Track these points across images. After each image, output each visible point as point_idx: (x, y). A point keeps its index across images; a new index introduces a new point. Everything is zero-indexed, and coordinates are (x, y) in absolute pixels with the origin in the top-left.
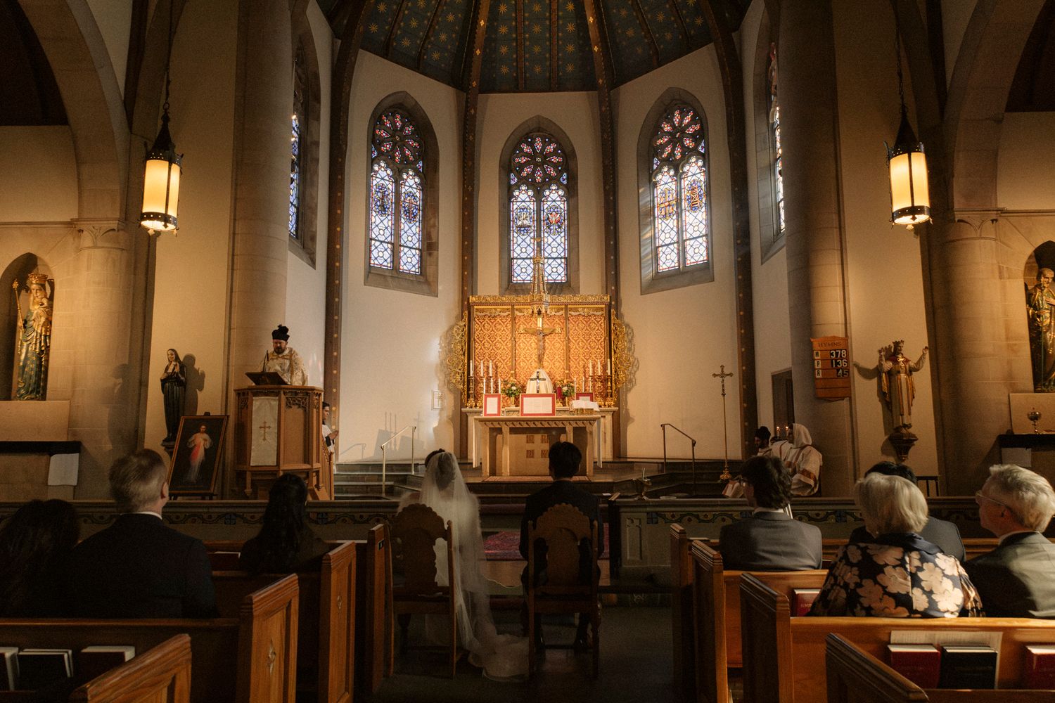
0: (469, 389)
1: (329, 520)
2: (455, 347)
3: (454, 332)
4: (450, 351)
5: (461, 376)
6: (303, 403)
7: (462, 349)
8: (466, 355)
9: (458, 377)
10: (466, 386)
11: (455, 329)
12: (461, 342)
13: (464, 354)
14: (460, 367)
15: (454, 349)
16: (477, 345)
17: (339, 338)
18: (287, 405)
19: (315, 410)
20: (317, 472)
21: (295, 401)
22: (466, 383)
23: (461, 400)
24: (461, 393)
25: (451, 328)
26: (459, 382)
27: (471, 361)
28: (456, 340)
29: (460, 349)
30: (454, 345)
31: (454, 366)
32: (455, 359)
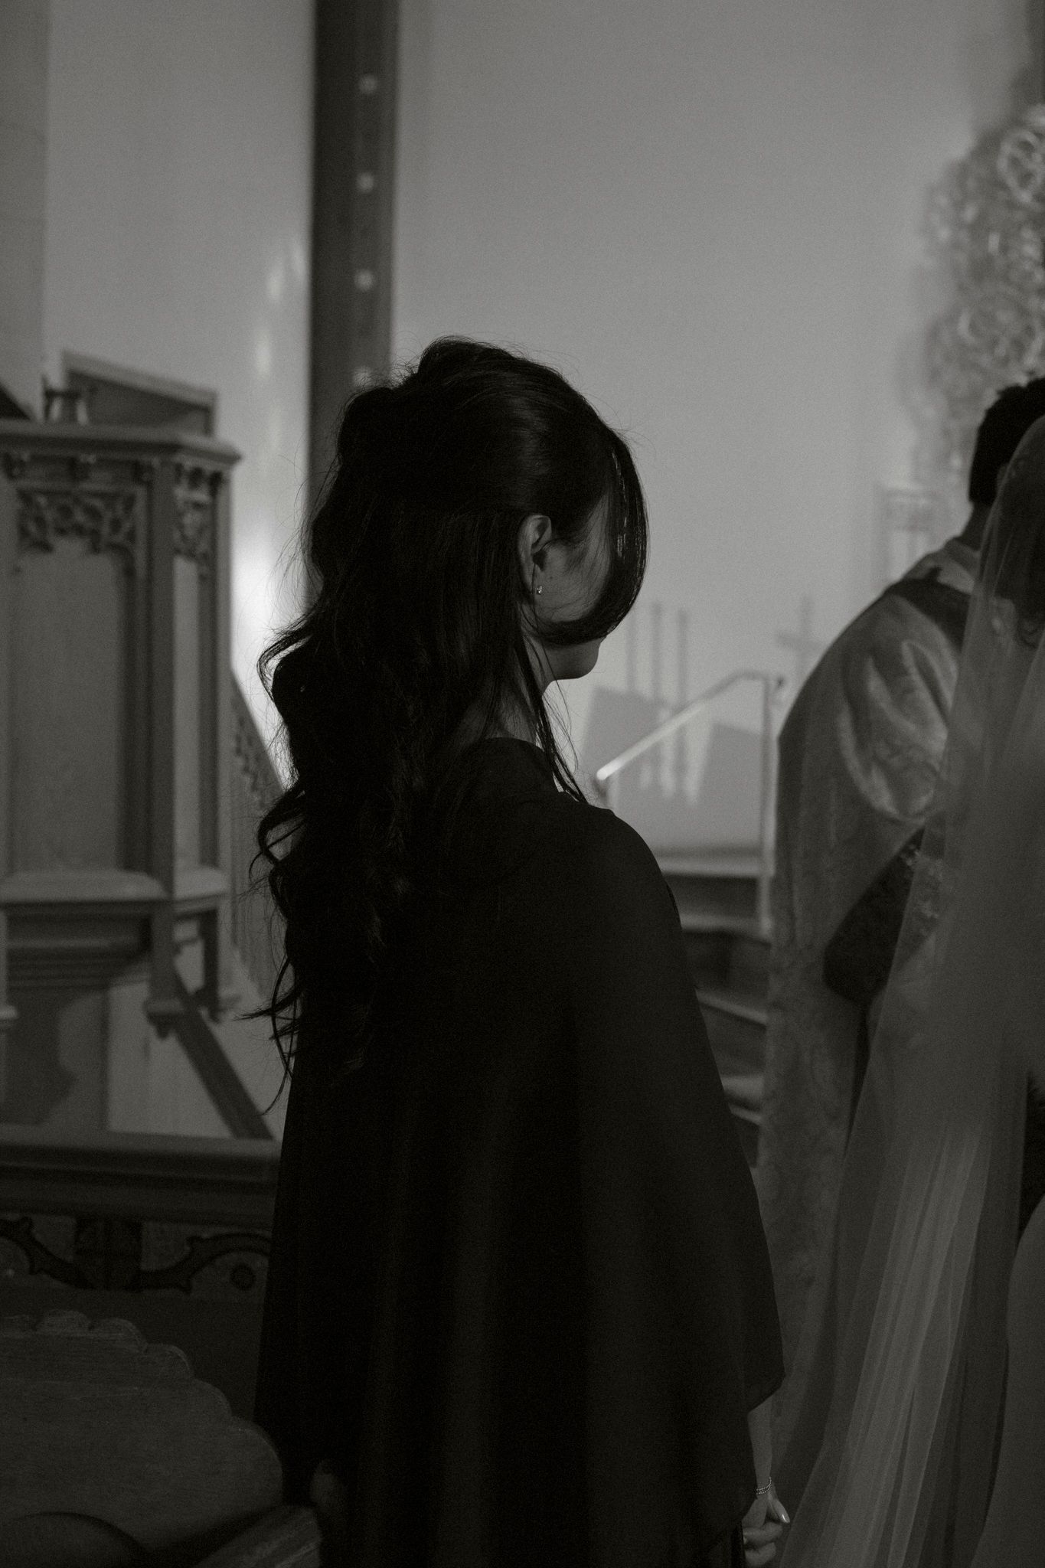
1: (150, 1263)
2: (1004, 249)
3: (1003, 164)
4: (981, 270)
6: (116, 525)
11: (1007, 148)
15: (1000, 261)
17: (383, 199)
18: (23, 532)
19: (185, 572)
20: (207, 920)
21: (66, 512)
25: (987, 145)
28: (1012, 205)
29: (1031, 259)
30: (1005, 236)
31: (1001, 351)
32: (1005, 317)
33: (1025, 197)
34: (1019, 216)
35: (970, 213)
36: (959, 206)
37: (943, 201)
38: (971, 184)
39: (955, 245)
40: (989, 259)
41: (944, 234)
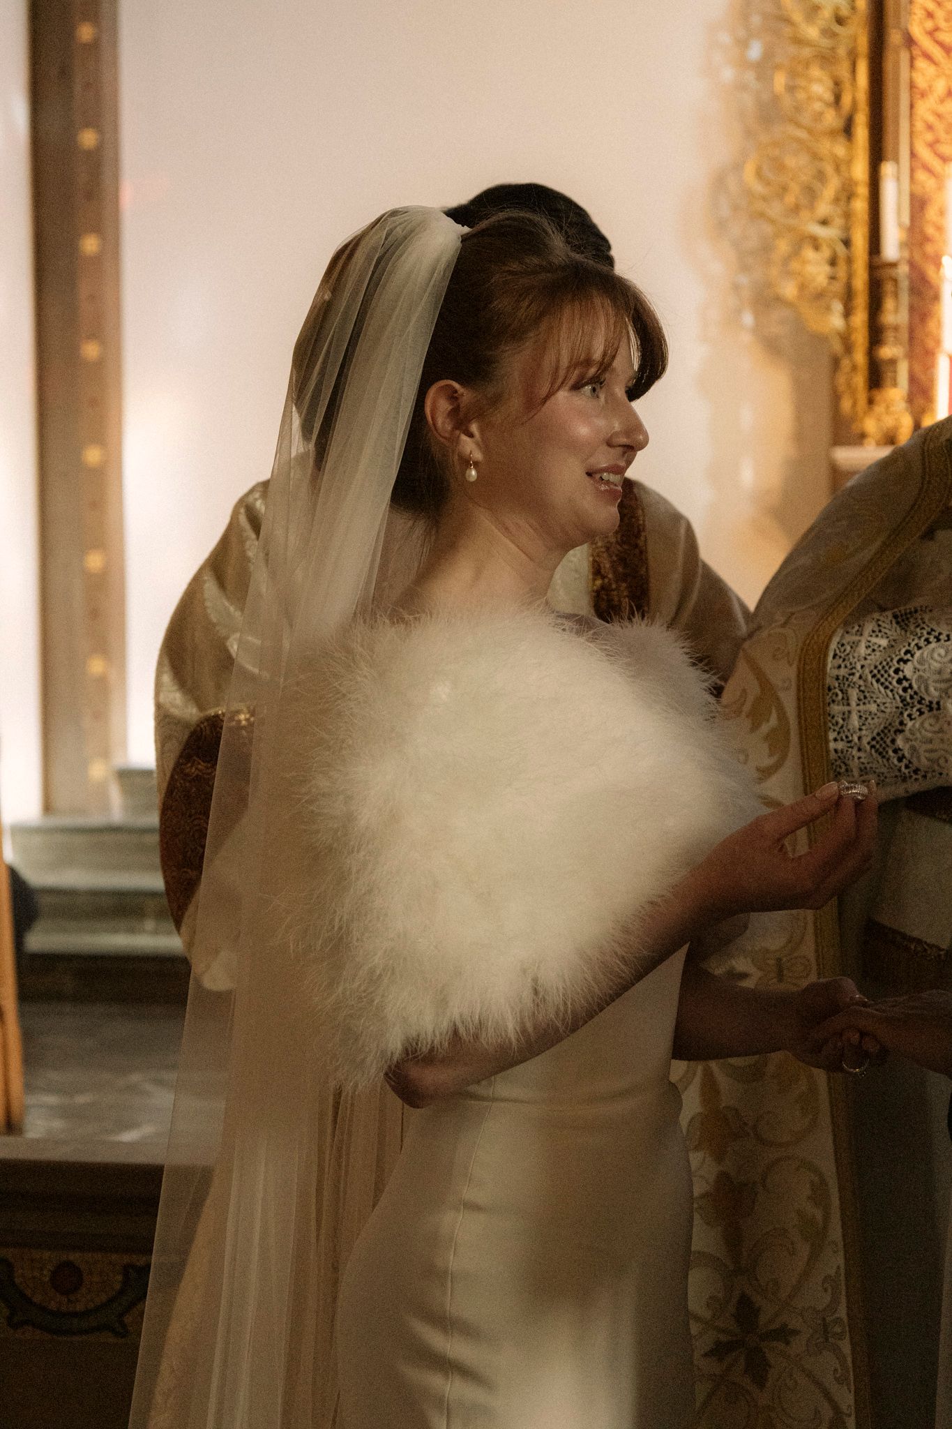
0: (876, 334)
2: (791, 89)
4: (767, 112)
5: (833, 262)
7: (838, 98)
8: (862, 133)
9: (816, 269)
10: (860, 318)
12: (826, 59)
13: (848, 130)
14: (824, 208)
15: (787, 102)
16: (924, 73)
22: (861, 301)
23: (836, 398)
24: (836, 363)
26: (820, 296)
27: (888, 169)
28: (799, 41)
29: (820, 99)
30: (793, 74)
31: (790, 199)
32: (796, 161)
33: (812, 32)
34: (807, 52)
35: (755, 51)
36: (743, 44)
37: (725, 38)
38: (756, 20)
39: (742, 87)
40: (776, 99)
41: (728, 74)
